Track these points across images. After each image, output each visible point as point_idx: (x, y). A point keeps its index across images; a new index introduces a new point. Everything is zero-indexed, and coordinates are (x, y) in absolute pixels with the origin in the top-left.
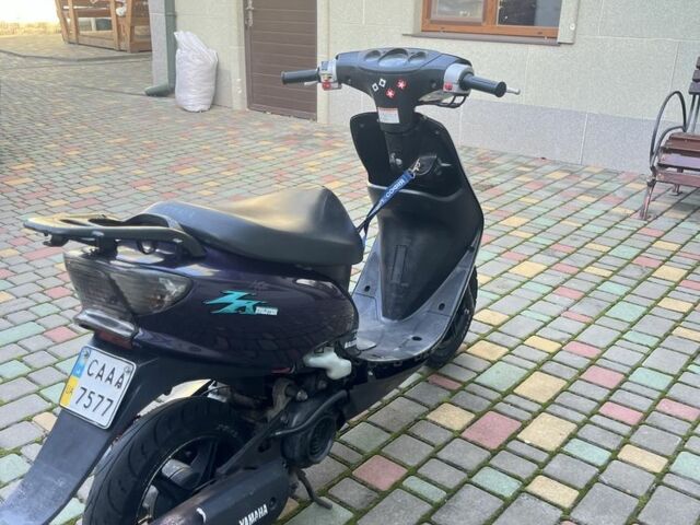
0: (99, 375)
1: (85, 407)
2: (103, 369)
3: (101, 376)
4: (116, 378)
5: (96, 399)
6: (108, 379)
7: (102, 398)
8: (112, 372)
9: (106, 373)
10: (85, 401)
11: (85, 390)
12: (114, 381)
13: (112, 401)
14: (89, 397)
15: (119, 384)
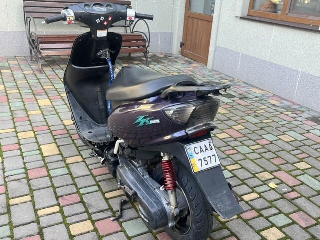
0: (201, 151)
1: (207, 165)
2: (201, 148)
3: (203, 151)
4: (208, 147)
5: (209, 160)
6: (206, 150)
7: (210, 157)
8: (206, 147)
9: (204, 149)
10: (204, 163)
11: (201, 160)
12: (209, 149)
13: (215, 155)
14: (205, 161)
15: (211, 149)
